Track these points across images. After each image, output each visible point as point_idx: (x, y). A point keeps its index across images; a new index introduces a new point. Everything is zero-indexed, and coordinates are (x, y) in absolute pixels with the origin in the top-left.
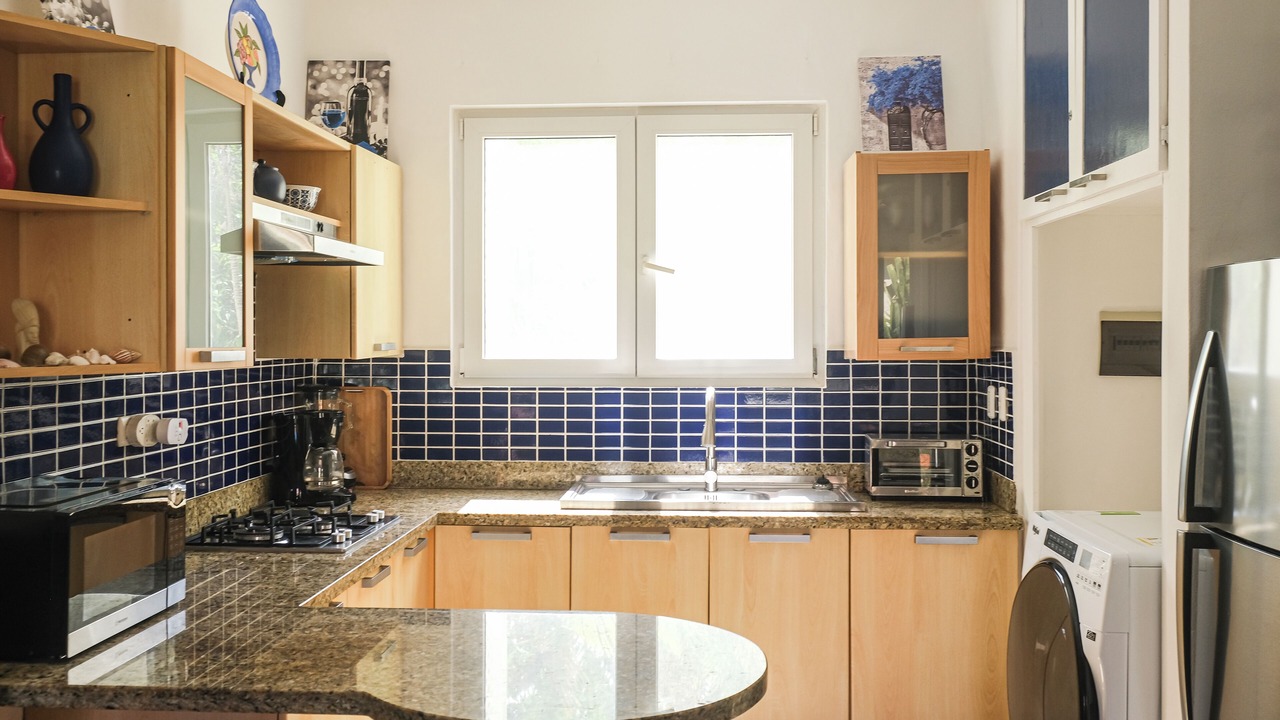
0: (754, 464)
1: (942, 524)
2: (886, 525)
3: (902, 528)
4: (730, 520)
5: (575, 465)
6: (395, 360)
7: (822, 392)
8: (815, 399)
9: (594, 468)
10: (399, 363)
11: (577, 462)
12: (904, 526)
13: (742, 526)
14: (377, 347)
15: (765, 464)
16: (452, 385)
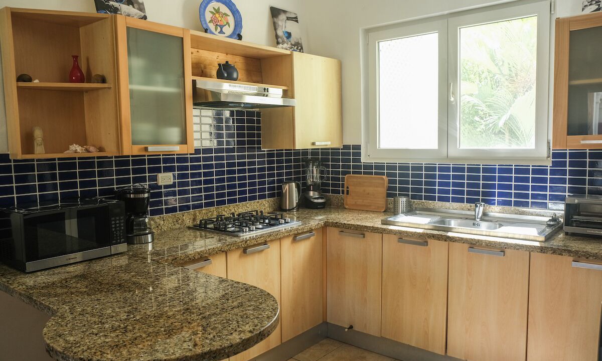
0: (507, 208)
1: (590, 256)
2: (551, 252)
3: (562, 255)
4: (457, 239)
5: (414, 202)
6: (339, 149)
7: (549, 168)
8: (544, 172)
9: (423, 204)
10: (330, 151)
11: (415, 200)
12: (564, 254)
13: (464, 243)
14: (313, 144)
15: (513, 208)
16: (362, 161)
